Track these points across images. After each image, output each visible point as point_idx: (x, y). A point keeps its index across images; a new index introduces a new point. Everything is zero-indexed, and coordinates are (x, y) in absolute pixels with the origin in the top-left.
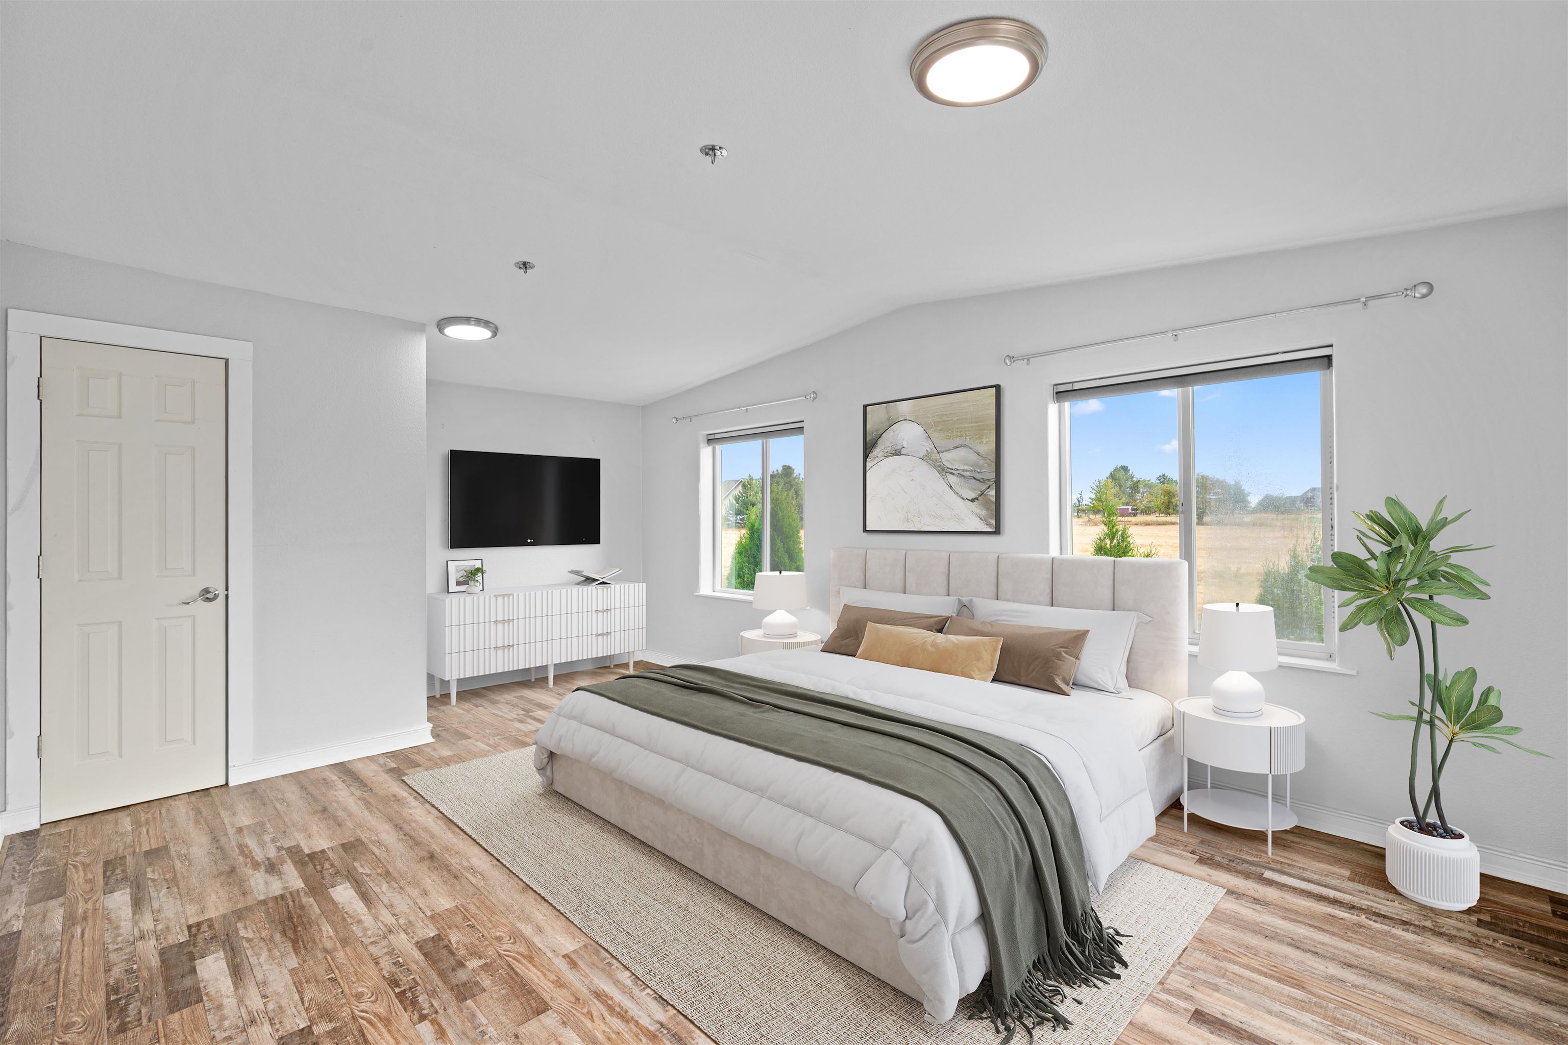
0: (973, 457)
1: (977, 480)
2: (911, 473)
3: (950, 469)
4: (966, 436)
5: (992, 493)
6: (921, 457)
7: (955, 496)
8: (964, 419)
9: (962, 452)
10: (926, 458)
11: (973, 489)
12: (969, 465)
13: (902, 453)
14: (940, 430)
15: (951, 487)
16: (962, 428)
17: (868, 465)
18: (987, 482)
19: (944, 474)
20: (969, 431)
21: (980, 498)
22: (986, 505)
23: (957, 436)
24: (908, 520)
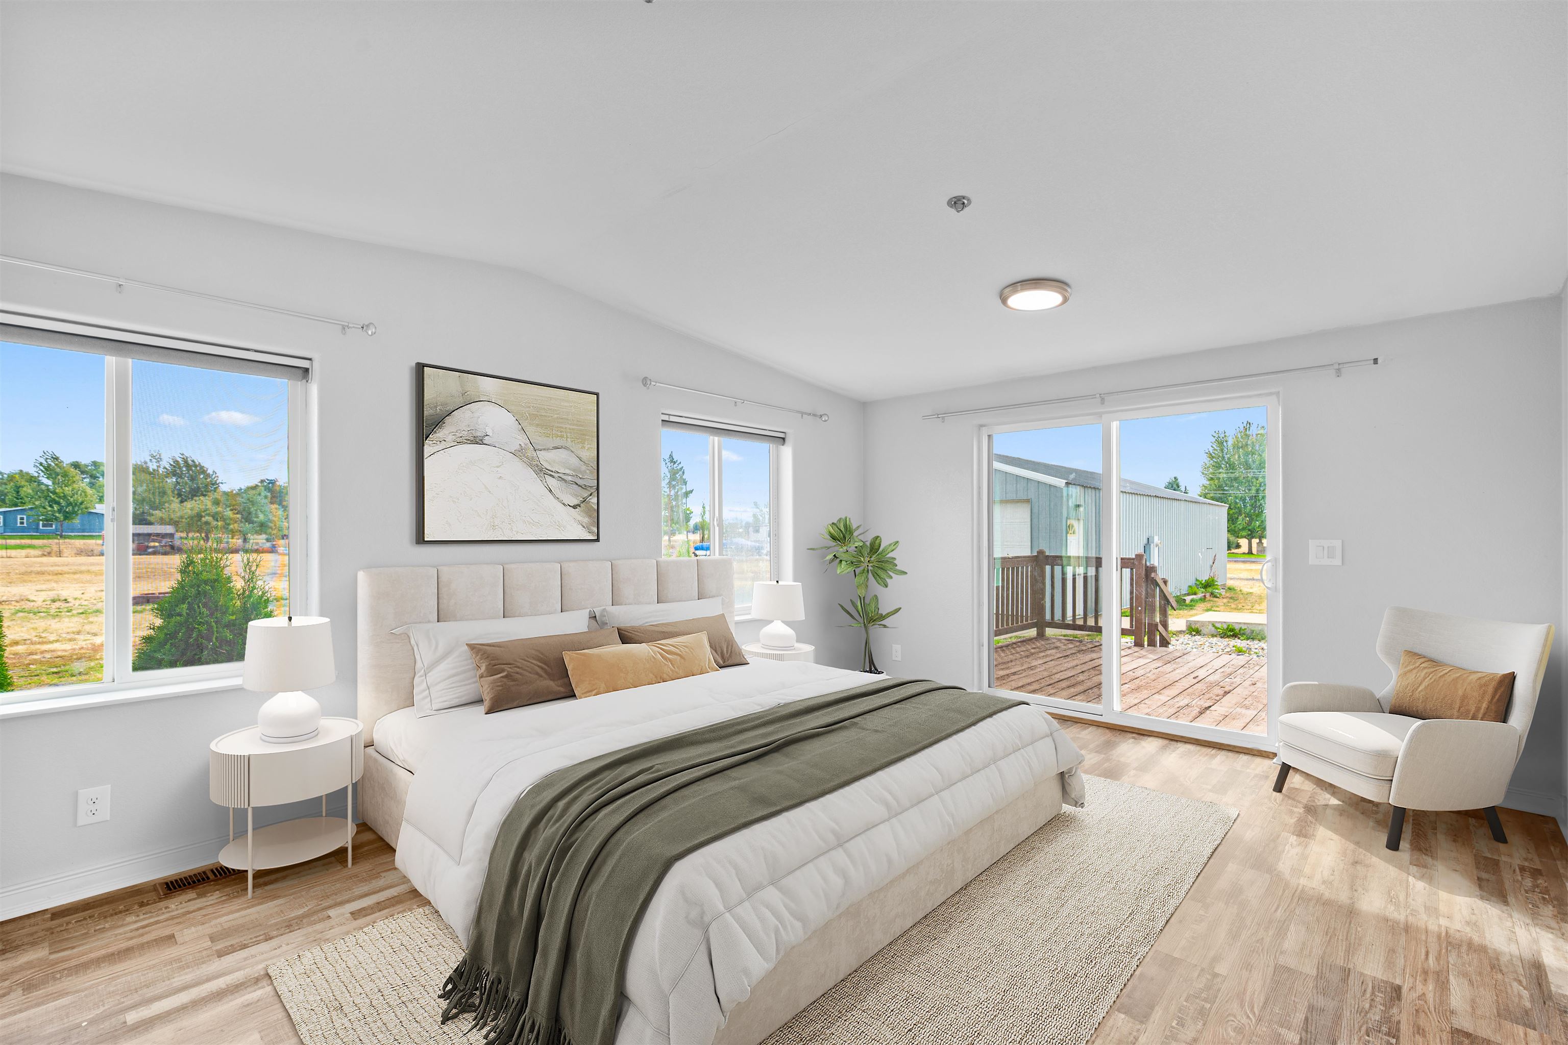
0: (574, 461)
1: (579, 486)
2: (498, 469)
3: (549, 470)
4: (567, 437)
5: (595, 500)
6: (513, 451)
7: (556, 501)
8: (565, 419)
9: (562, 454)
10: (519, 453)
11: (576, 496)
12: (570, 469)
13: (485, 442)
14: (537, 425)
15: (550, 491)
16: (562, 428)
17: (427, 450)
18: (589, 489)
19: (542, 475)
20: (571, 433)
21: (582, 505)
22: (588, 512)
23: (558, 436)
24: (494, 527)
